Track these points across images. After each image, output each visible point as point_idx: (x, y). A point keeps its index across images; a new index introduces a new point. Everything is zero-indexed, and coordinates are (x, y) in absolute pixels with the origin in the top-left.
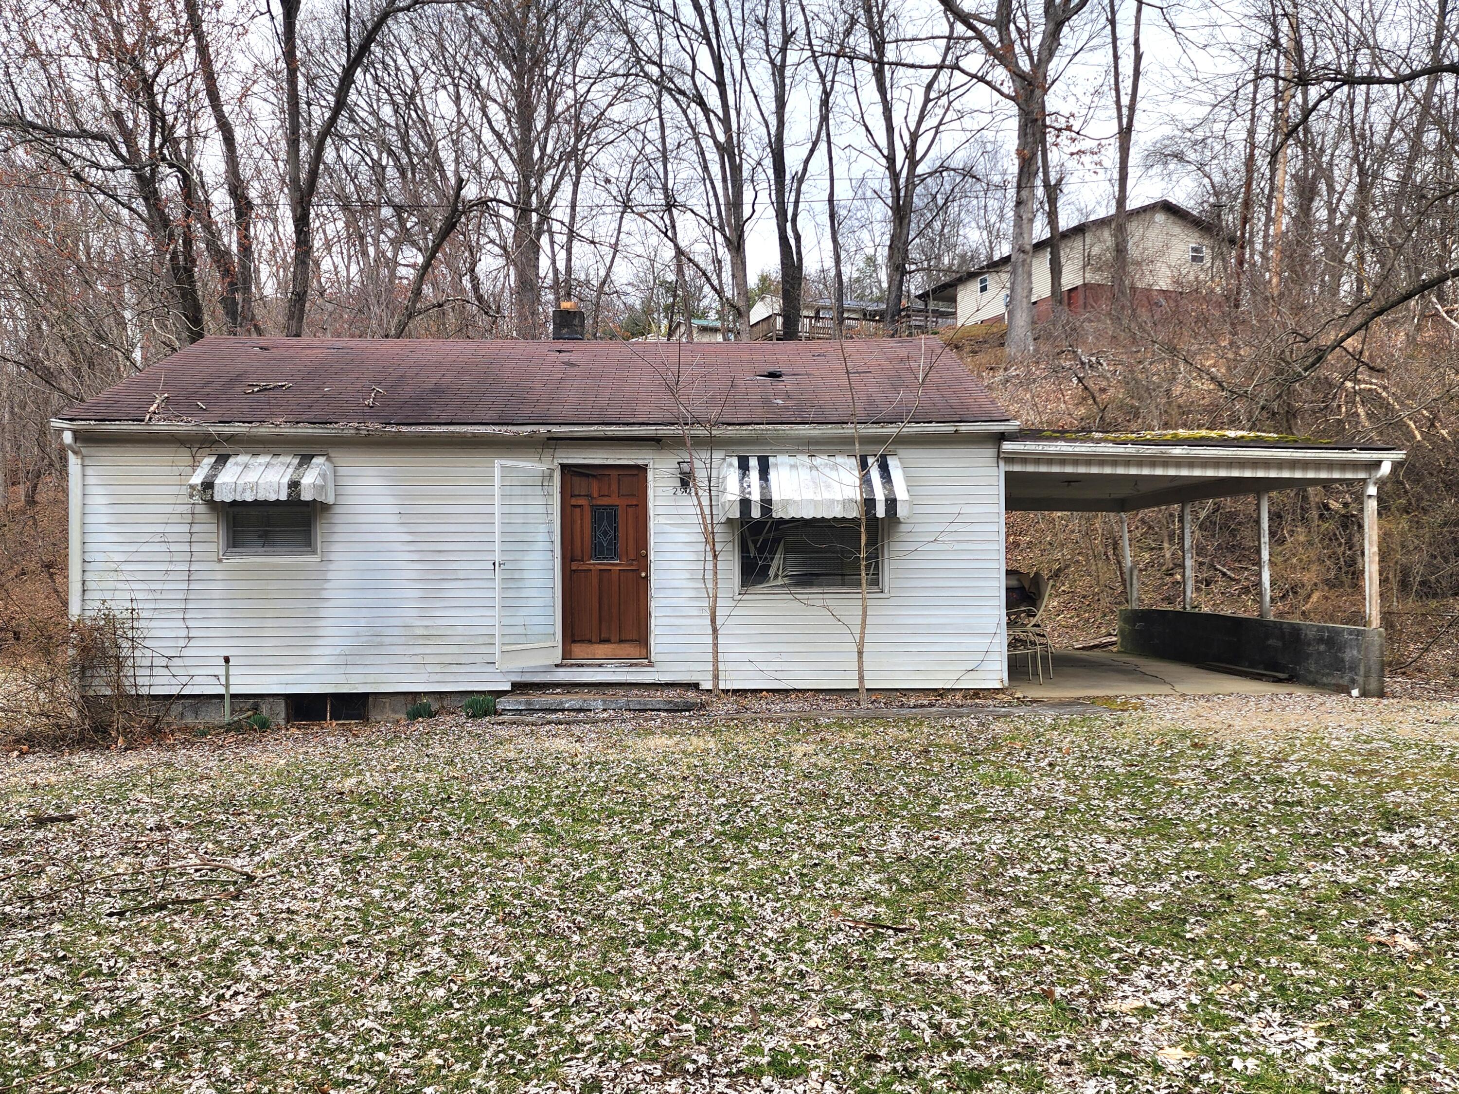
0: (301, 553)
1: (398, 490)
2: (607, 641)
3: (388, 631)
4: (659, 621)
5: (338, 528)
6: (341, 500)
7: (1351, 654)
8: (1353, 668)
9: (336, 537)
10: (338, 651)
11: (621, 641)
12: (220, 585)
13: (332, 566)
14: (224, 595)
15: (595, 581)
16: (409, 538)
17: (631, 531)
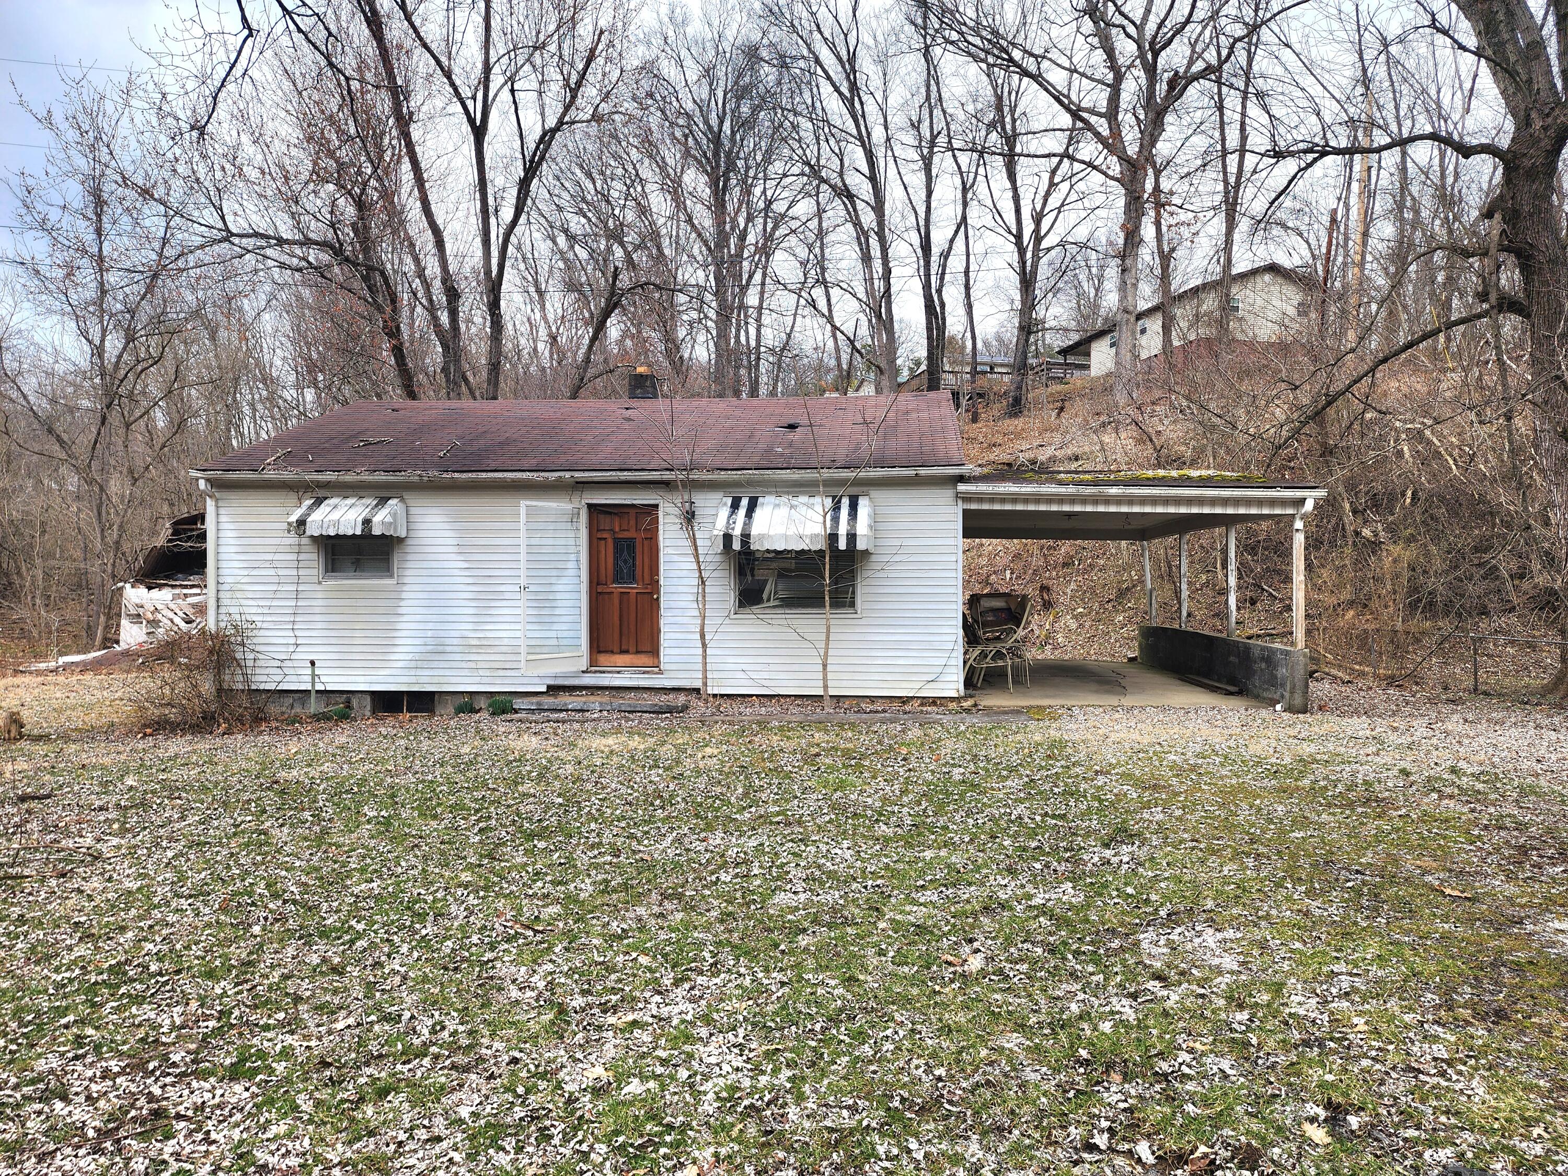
0: (381, 577)
1: (457, 526)
2: (626, 652)
3: (448, 641)
4: (668, 636)
5: (409, 557)
6: (412, 534)
7: (1282, 672)
8: (1283, 685)
9: (409, 565)
10: (410, 657)
11: (638, 652)
12: (320, 602)
13: (406, 588)
14: (324, 610)
15: (616, 601)
16: (466, 565)
17: (646, 560)
